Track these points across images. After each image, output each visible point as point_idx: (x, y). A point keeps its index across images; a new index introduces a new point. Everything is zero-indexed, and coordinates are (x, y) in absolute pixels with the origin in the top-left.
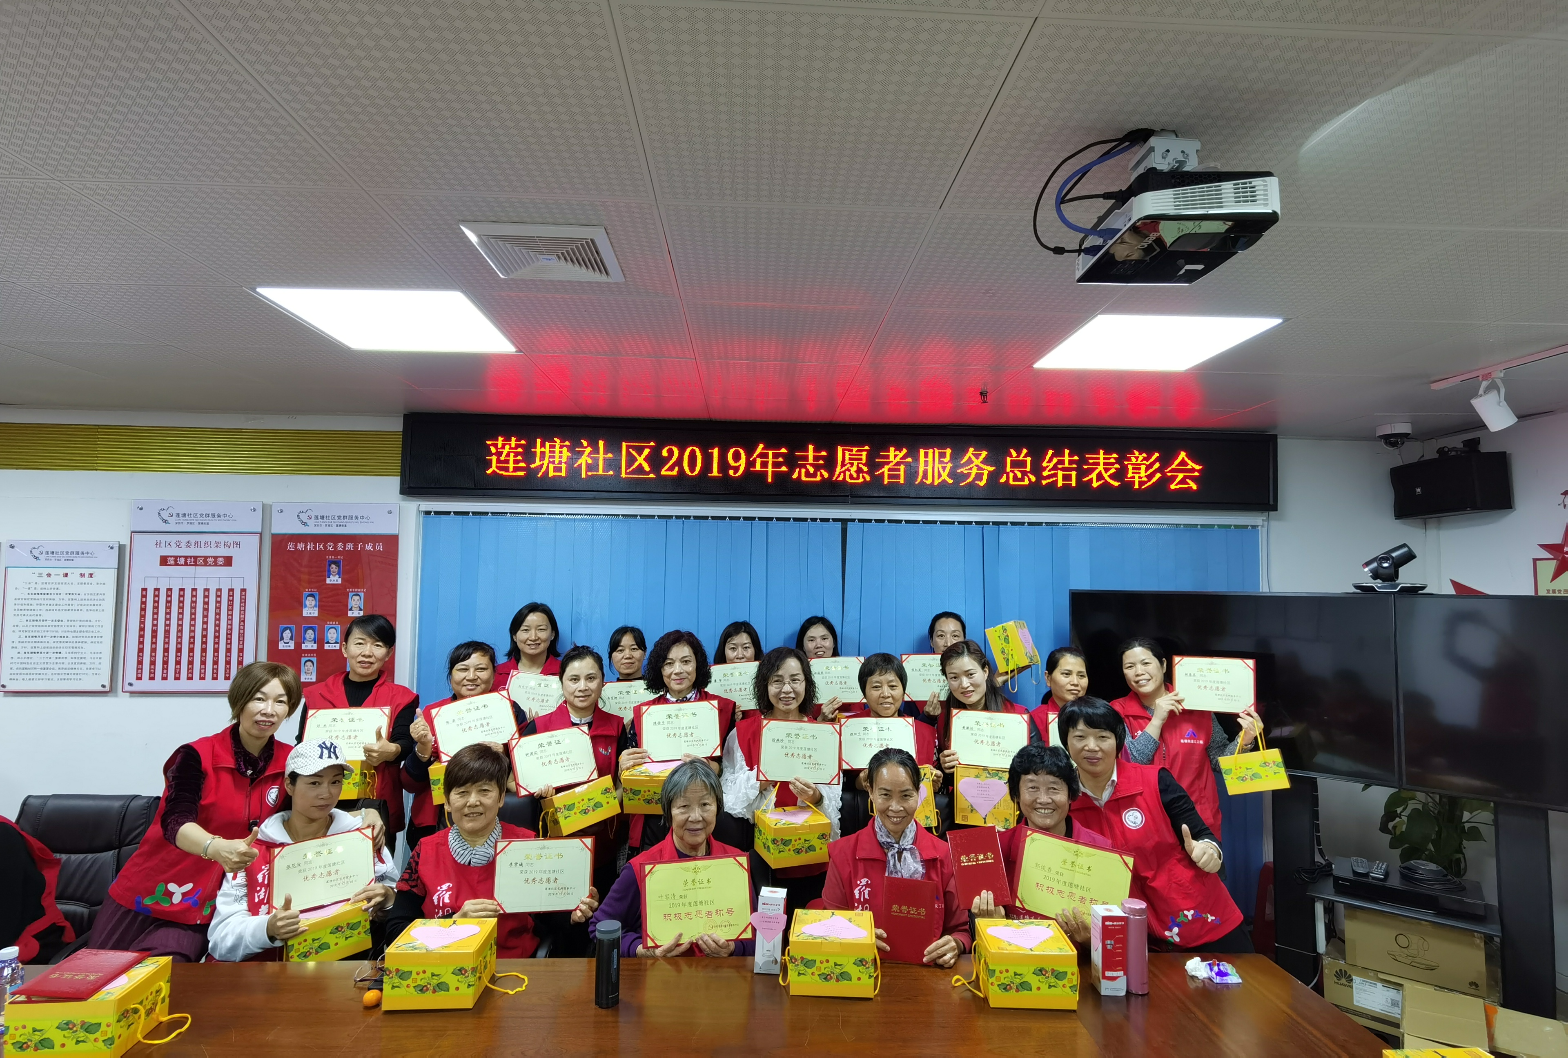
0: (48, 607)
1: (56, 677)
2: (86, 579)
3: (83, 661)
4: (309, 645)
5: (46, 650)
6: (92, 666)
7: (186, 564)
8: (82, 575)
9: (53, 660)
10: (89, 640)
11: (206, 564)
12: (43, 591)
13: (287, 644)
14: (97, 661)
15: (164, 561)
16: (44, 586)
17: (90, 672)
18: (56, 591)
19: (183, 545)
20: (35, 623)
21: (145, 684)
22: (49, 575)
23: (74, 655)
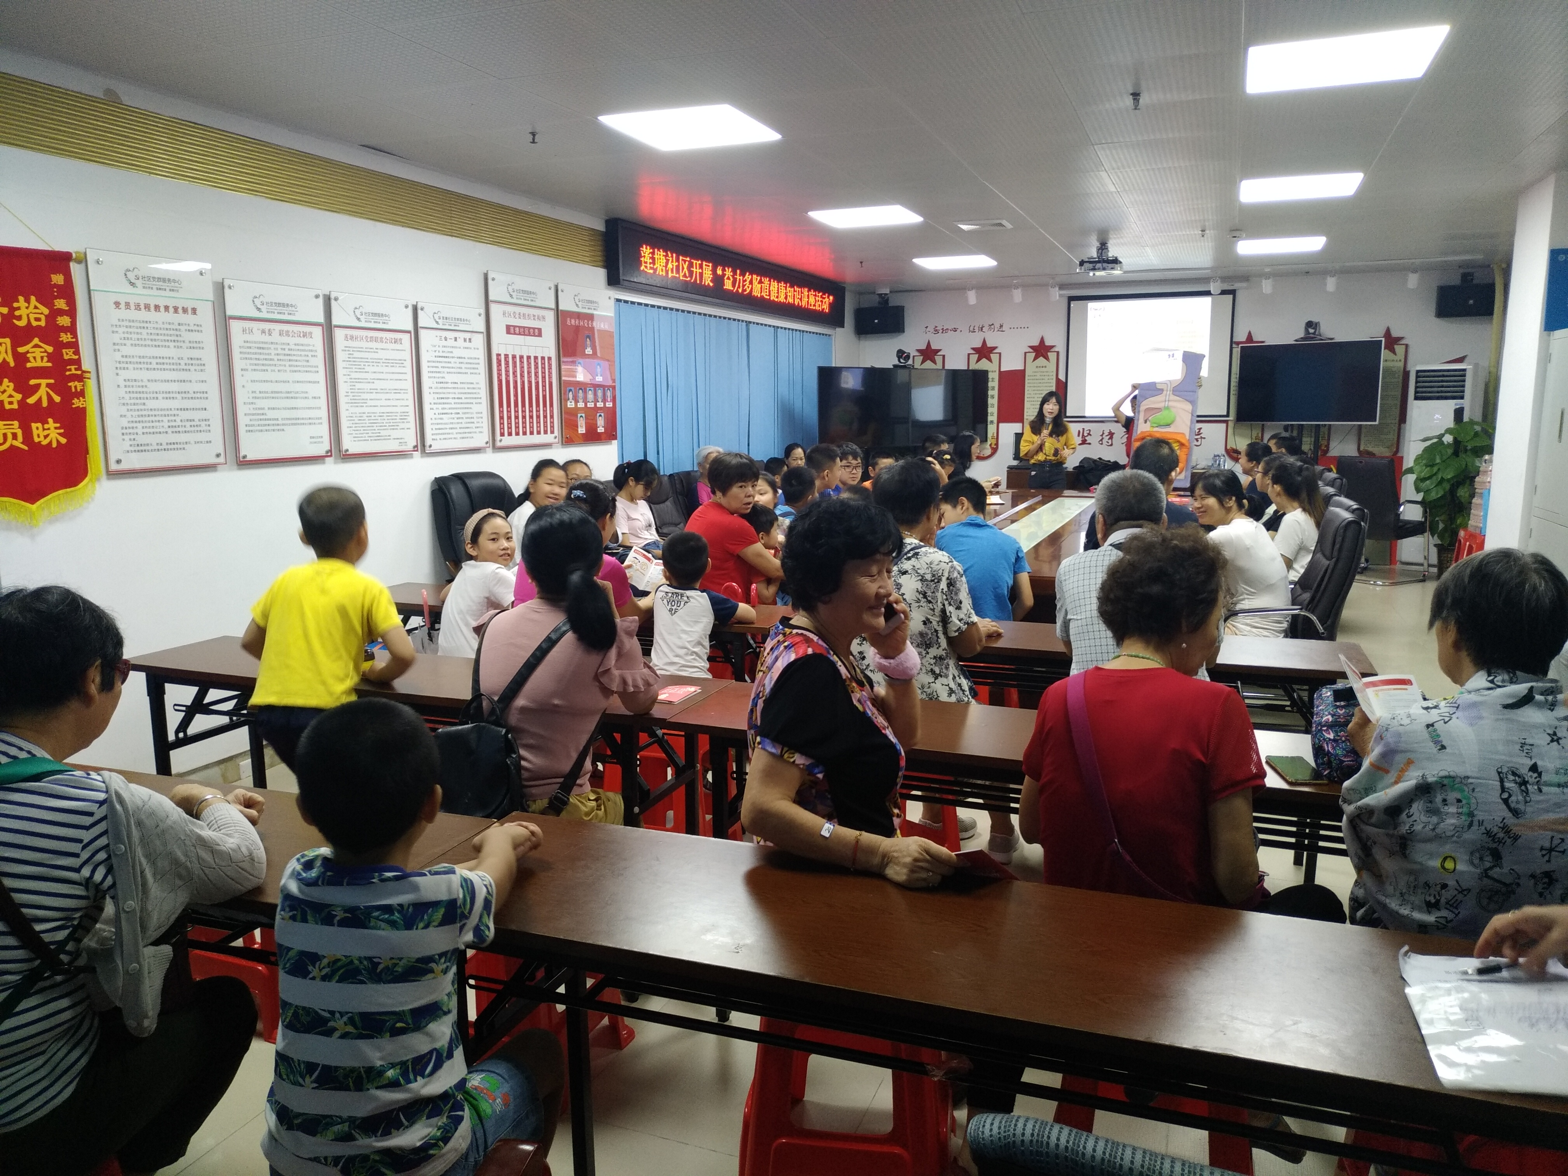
0: (448, 370)
1: (459, 436)
2: (467, 344)
3: (472, 420)
4: (581, 405)
5: (450, 411)
6: (478, 425)
7: (520, 334)
8: (465, 340)
9: (456, 421)
10: (474, 401)
11: (529, 335)
12: (444, 355)
13: (571, 404)
14: (480, 420)
15: (508, 328)
16: (444, 349)
17: (478, 430)
18: (450, 355)
19: (517, 316)
20: (442, 385)
21: (507, 441)
22: (446, 339)
23: (467, 416)
